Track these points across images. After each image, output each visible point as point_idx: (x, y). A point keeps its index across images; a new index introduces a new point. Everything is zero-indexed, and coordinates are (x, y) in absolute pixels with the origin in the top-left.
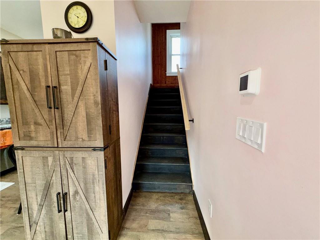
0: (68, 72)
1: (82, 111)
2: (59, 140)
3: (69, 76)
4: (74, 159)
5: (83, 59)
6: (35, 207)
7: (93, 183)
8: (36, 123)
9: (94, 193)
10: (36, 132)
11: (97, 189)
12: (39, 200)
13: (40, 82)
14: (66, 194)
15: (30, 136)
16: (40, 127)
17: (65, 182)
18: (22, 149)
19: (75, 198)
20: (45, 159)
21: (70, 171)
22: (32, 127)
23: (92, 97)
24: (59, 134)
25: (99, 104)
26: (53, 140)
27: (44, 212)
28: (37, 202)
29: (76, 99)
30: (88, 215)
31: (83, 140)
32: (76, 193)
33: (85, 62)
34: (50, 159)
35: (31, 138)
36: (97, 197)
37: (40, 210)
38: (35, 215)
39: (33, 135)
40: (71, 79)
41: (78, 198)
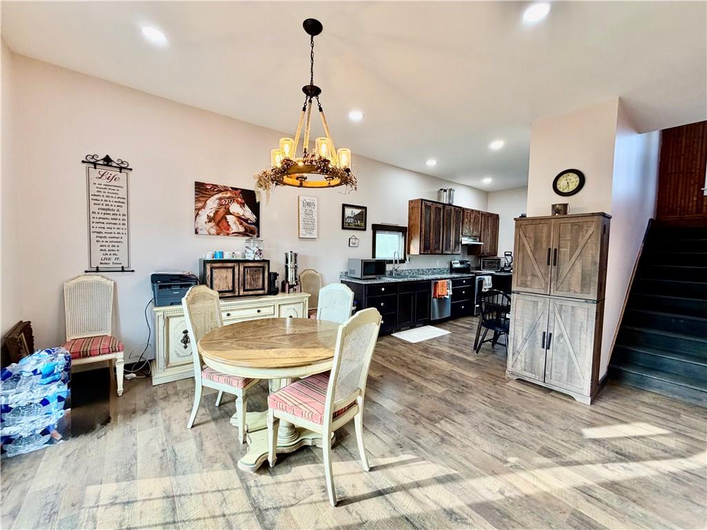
0: (569, 238)
1: (578, 268)
2: (552, 290)
4: (564, 307)
5: (585, 228)
6: (520, 340)
7: (580, 330)
8: (533, 275)
9: (580, 339)
10: (532, 281)
11: (584, 336)
12: (525, 335)
13: (542, 246)
14: (551, 334)
15: (526, 284)
16: (536, 278)
17: (551, 324)
18: (518, 293)
19: (558, 340)
20: (536, 303)
21: (558, 316)
23: (590, 258)
24: (552, 285)
25: (596, 264)
26: (547, 289)
27: (526, 345)
28: (522, 336)
29: (573, 259)
30: (570, 357)
31: (575, 292)
32: (561, 335)
33: (587, 231)
34: (540, 304)
35: (526, 286)
36: (583, 343)
37: (524, 343)
38: (518, 346)
40: (570, 243)
41: (562, 340)
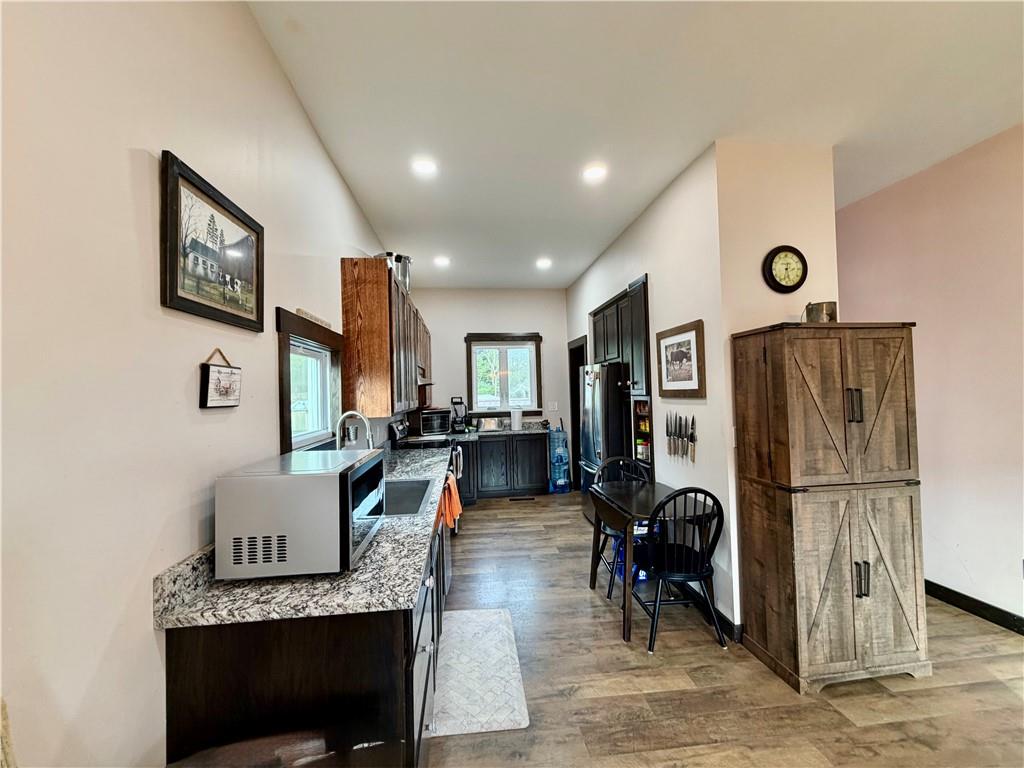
0: (872, 368)
1: (890, 425)
3: (873, 374)
4: (877, 502)
5: (892, 349)
8: (826, 447)
10: (826, 461)
13: (834, 382)
15: (815, 468)
17: (864, 542)
18: (804, 490)
20: (835, 504)
22: (820, 453)
24: (859, 462)
27: (829, 603)
31: (890, 470)
33: (895, 354)
34: (843, 505)
38: (815, 611)
39: (820, 465)
40: (876, 377)
41: (881, 569)
